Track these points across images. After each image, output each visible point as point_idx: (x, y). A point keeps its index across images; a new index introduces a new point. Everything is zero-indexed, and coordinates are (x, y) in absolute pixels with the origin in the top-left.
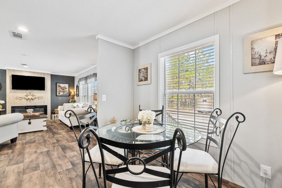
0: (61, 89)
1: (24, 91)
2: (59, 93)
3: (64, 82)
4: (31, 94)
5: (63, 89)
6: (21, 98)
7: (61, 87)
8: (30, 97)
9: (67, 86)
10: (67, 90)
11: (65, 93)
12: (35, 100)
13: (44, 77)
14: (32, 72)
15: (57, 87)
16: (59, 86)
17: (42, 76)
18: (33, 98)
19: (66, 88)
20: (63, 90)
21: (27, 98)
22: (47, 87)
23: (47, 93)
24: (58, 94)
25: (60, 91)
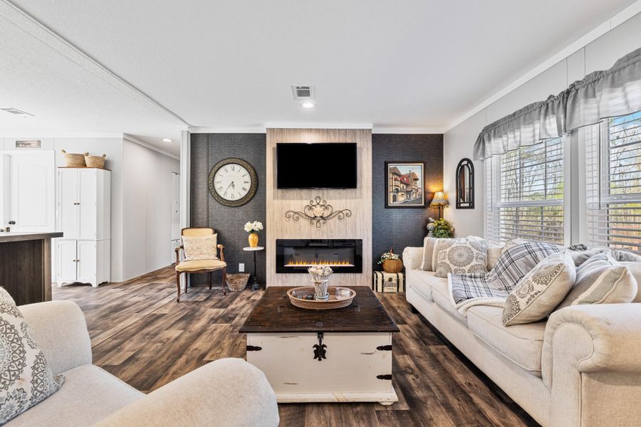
0: (402, 183)
1: (304, 192)
2: (395, 199)
3: (410, 159)
4: (322, 203)
5: (408, 181)
6: (297, 215)
7: (400, 176)
8: (318, 211)
9: (417, 170)
10: (419, 184)
11: (413, 197)
12: (331, 222)
13: (354, 142)
14: (323, 130)
15: (390, 176)
16: (394, 174)
17: (349, 141)
18: (326, 213)
19: (416, 180)
20: (407, 185)
21: (311, 214)
22: (361, 176)
23: (361, 197)
24: (391, 203)
25: (397, 191)
